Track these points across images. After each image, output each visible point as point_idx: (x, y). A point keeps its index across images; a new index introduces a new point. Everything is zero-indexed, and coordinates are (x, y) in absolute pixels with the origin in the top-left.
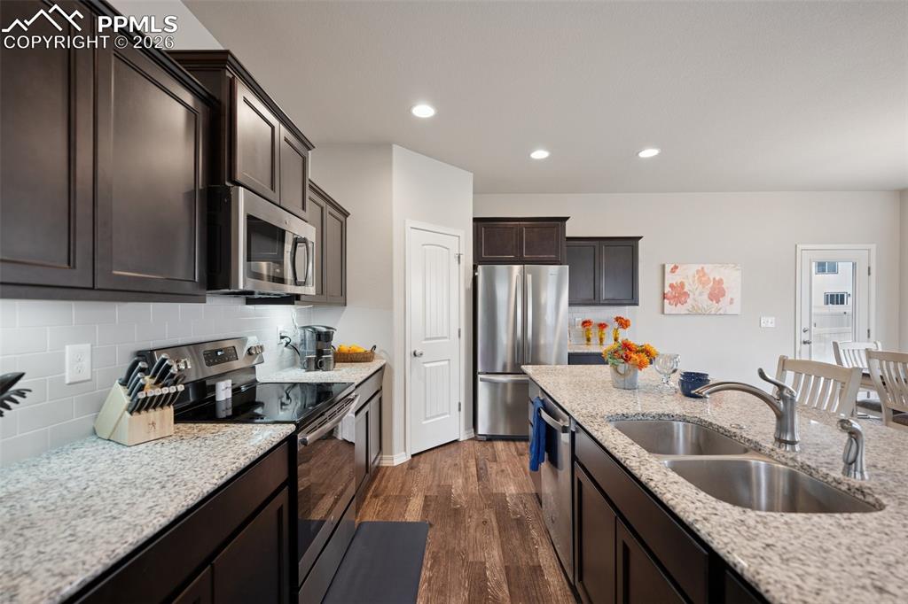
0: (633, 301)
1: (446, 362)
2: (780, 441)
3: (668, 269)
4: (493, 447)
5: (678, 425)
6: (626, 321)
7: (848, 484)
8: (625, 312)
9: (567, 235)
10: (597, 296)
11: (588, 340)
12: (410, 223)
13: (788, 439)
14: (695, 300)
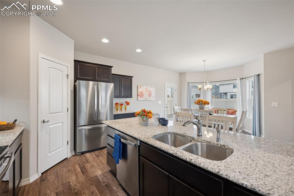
0: (130, 96)
1: (61, 123)
2: (198, 135)
3: (139, 87)
4: (85, 156)
5: (169, 135)
6: (129, 103)
7: (220, 145)
8: (128, 100)
9: (112, 73)
10: (121, 95)
11: (117, 109)
12: (41, 55)
13: (200, 135)
14: (145, 96)
